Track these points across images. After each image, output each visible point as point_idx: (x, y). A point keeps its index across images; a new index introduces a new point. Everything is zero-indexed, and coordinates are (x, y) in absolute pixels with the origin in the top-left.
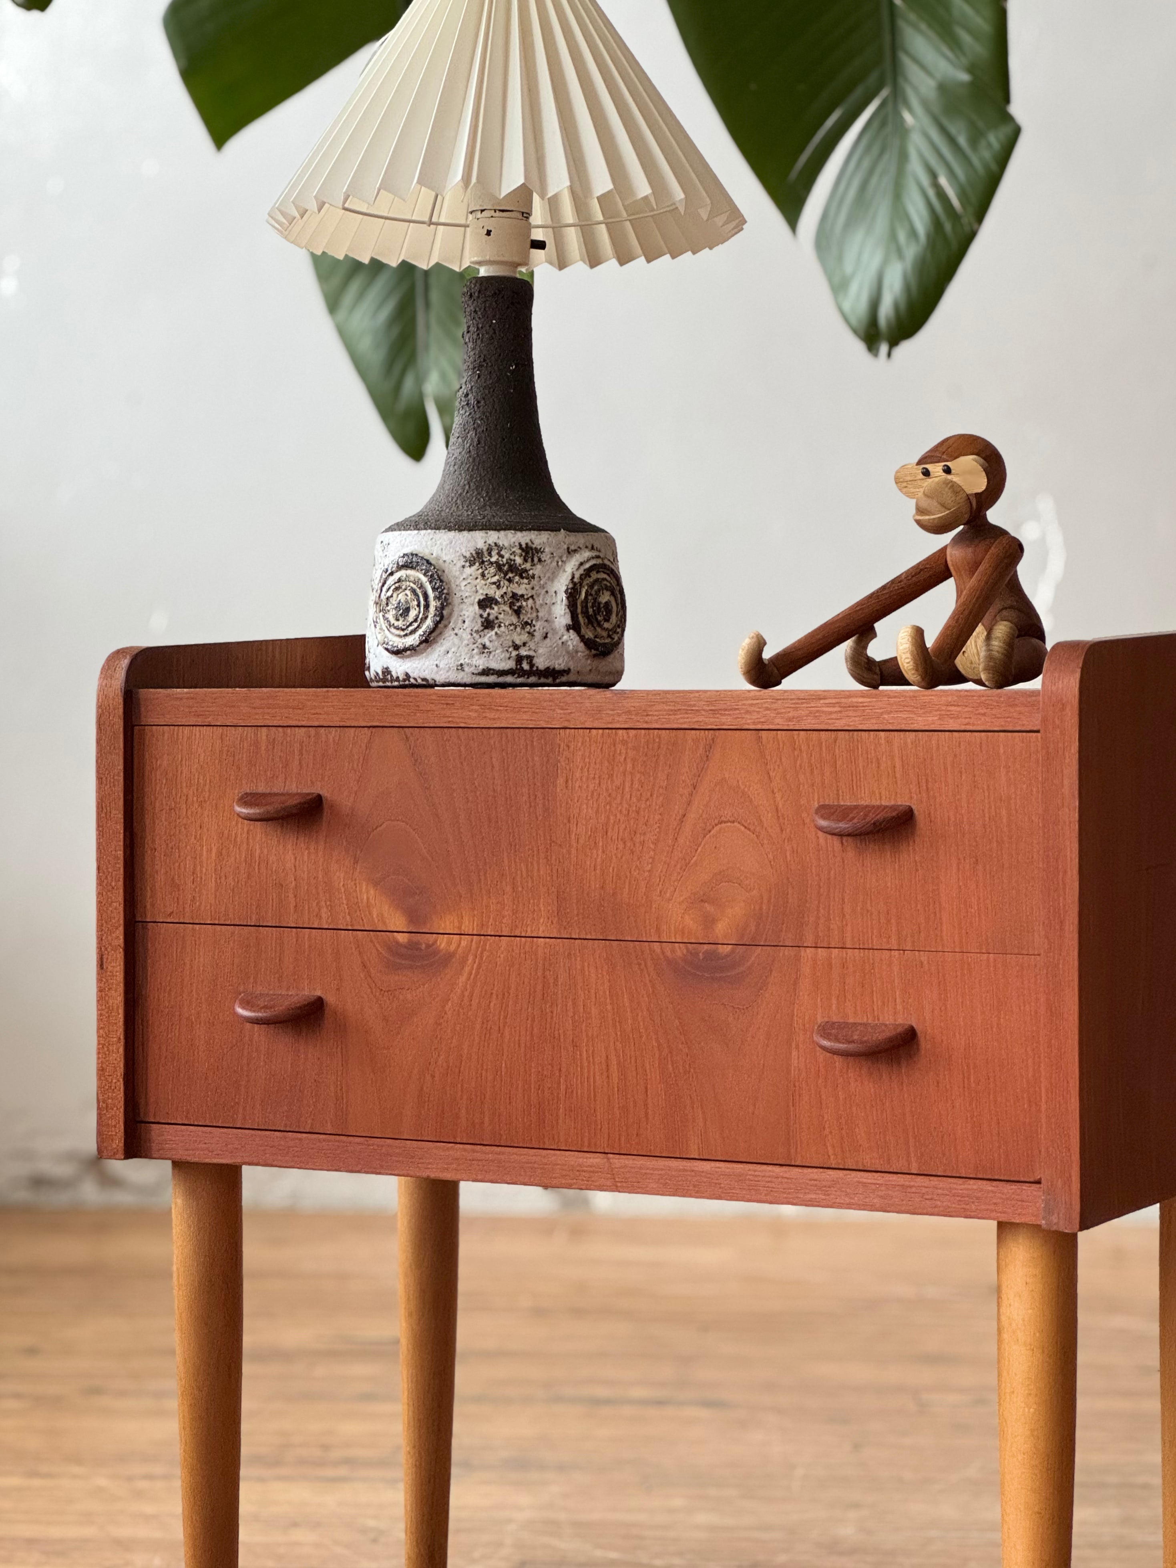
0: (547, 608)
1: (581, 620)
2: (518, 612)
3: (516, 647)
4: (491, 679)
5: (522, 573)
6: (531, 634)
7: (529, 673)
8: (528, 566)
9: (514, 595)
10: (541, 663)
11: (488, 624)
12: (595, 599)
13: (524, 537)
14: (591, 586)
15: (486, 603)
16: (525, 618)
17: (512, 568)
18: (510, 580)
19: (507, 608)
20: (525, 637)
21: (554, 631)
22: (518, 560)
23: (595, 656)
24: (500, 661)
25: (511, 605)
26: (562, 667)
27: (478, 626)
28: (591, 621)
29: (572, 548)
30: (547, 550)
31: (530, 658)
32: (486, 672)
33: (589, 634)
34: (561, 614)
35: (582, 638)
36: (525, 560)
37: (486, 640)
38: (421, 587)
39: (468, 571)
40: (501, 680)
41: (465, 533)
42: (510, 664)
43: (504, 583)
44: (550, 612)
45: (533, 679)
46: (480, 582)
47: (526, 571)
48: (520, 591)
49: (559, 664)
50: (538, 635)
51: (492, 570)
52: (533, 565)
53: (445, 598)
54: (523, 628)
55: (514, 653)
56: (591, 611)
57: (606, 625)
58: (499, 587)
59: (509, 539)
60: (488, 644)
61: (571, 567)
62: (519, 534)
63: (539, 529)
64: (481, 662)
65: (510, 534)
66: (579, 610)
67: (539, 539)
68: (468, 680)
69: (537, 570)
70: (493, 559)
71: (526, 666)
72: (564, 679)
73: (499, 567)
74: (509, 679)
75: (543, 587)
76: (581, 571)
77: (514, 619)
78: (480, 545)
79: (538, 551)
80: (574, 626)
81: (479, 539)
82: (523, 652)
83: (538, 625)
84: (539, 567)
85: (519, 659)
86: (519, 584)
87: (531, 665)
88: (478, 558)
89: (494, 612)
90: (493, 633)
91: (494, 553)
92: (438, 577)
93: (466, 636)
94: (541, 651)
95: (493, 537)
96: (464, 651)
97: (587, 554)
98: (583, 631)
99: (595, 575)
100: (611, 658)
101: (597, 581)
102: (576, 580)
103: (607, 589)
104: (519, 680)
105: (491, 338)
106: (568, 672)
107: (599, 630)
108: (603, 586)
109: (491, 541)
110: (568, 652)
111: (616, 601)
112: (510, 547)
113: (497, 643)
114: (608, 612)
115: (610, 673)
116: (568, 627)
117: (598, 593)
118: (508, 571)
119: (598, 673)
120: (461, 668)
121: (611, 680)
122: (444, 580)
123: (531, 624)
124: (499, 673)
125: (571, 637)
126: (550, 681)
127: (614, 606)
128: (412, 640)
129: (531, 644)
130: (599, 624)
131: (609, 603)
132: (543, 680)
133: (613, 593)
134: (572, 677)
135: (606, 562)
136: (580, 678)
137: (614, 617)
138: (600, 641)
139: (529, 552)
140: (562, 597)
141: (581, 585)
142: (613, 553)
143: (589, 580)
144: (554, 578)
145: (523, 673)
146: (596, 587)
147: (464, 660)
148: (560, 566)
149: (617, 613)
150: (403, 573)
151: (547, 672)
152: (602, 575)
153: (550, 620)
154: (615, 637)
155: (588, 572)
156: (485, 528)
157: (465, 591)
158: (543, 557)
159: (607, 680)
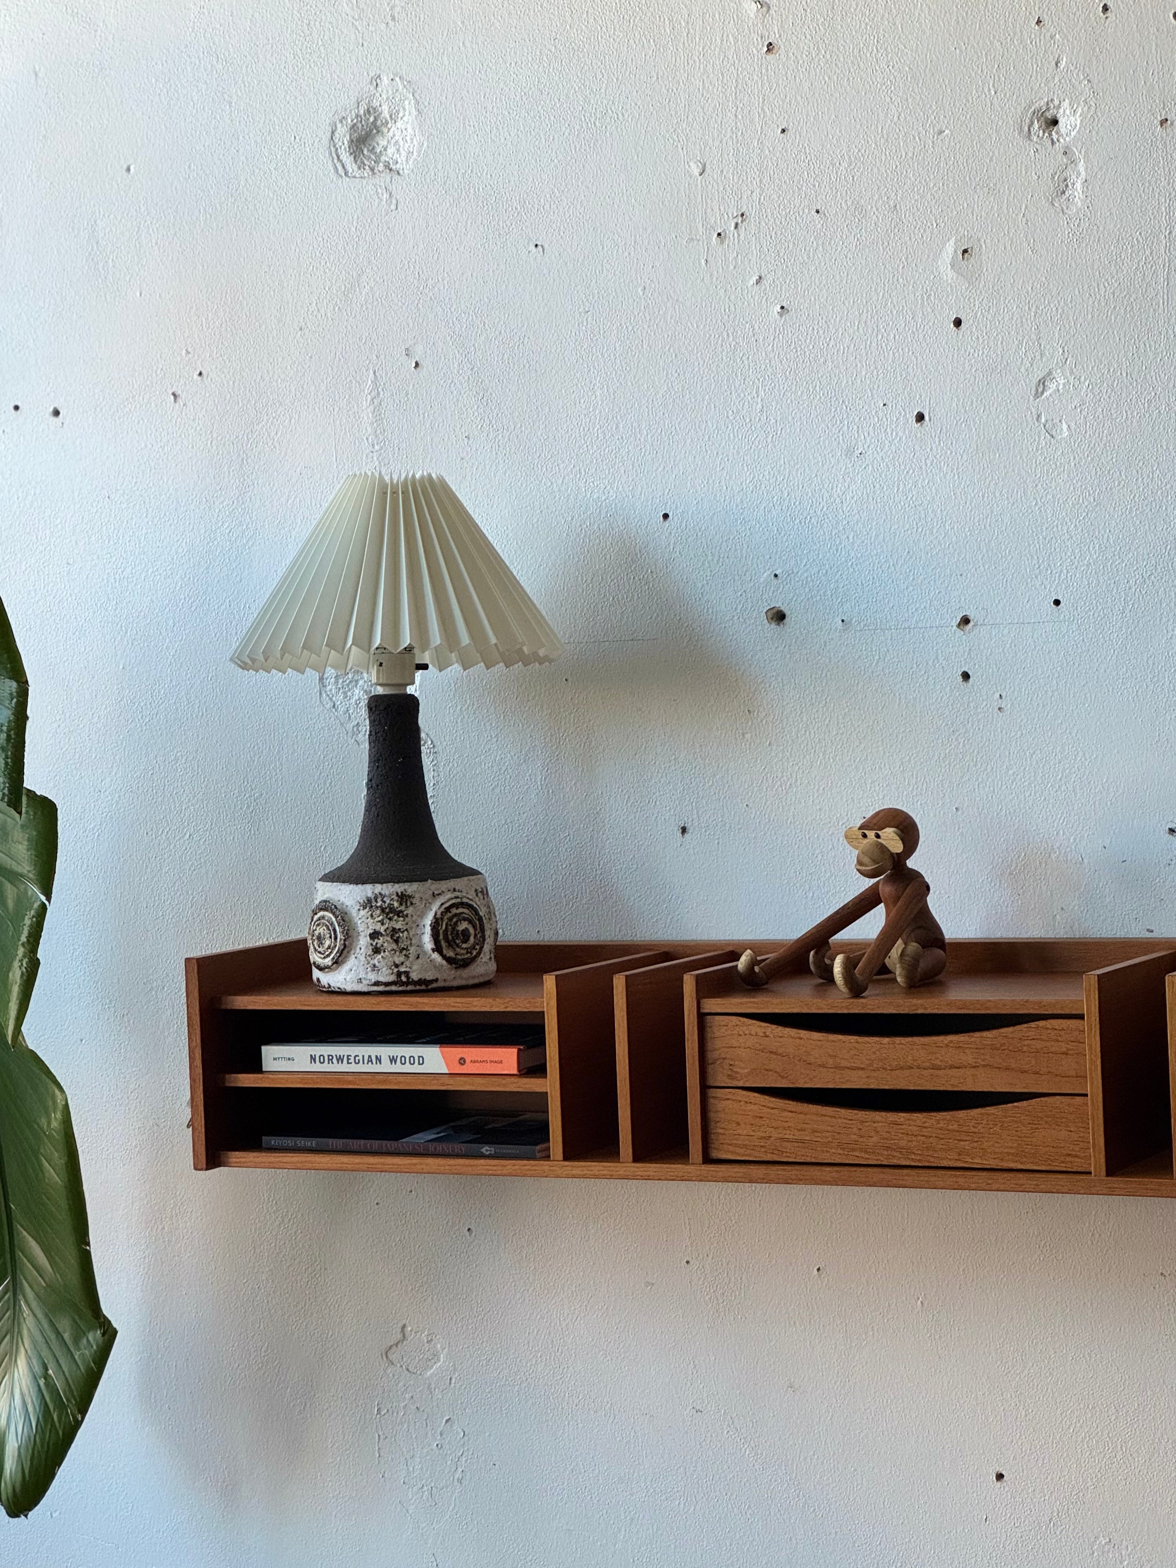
0: (418, 937)
1: (443, 944)
2: (397, 941)
3: (397, 966)
4: (381, 988)
5: (399, 914)
6: (407, 956)
7: (407, 983)
8: (403, 908)
9: (394, 929)
10: (415, 976)
11: (377, 950)
12: (453, 929)
13: (399, 888)
14: (450, 919)
15: (374, 935)
16: (402, 945)
17: (392, 910)
18: (390, 919)
19: (389, 939)
20: (402, 959)
21: (425, 953)
22: (396, 904)
23: (456, 968)
24: (385, 976)
25: (392, 937)
26: (431, 978)
27: (370, 952)
28: (450, 945)
29: (436, 892)
30: (417, 896)
31: (407, 974)
32: (377, 983)
33: (451, 954)
34: (427, 942)
35: (444, 957)
36: (401, 904)
37: (376, 961)
38: (332, 924)
39: (362, 913)
40: (388, 989)
41: (360, 886)
42: (392, 978)
43: (386, 921)
44: (420, 940)
45: (410, 988)
46: (370, 920)
47: (401, 911)
48: (398, 926)
49: (429, 976)
50: (412, 957)
51: (378, 912)
52: (407, 907)
53: (349, 933)
54: (401, 952)
55: (396, 970)
56: (450, 937)
57: (464, 946)
58: (383, 924)
59: (388, 889)
60: (377, 964)
61: (435, 908)
62: (397, 886)
63: (411, 881)
64: (373, 977)
65: (390, 885)
66: (441, 937)
67: (410, 888)
68: (365, 989)
69: (410, 911)
70: (379, 904)
71: (404, 979)
72: (434, 985)
73: (383, 910)
74: (394, 988)
75: (414, 922)
76: (442, 909)
77: (395, 947)
78: (370, 895)
79: (410, 897)
80: (438, 949)
81: (369, 890)
82: (402, 969)
83: (412, 950)
84: (411, 908)
85: (399, 974)
86: (397, 921)
87: (408, 977)
88: (368, 904)
89: (380, 941)
90: (380, 956)
91: (379, 900)
92: (343, 917)
93: (362, 958)
94: (414, 968)
95: (378, 888)
96: (361, 969)
97: (449, 895)
98: (445, 952)
99: (454, 911)
100: (472, 967)
101: (456, 915)
102: (438, 916)
103: (465, 919)
104: (401, 989)
105: (385, 740)
106: (436, 980)
107: (458, 950)
108: (460, 918)
109: (377, 891)
110: (435, 967)
111: (474, 927)
112: (390, 895)
113: (383, 964)
114: (465, 935)
115: (474, 977)
116: (433, 950)
117: (456, 924)
118: (389, 912)
119: (462, 978)
120: (360, 981)
121: (476, 981)
122: (346, 919)
123: (407, 949)
124: (387, 984)
125: (436, 956)
126: (423, 987)
127: (472, 930)
128: (328, 961)
129: (407, 963)
130: (458, 946)
131: (466, 929)
132: (418, 987)
133: (470, 922)
134: (440, 984)
135: (465, 900)
136: (447, 984)
137: (472, 939)
138: (459, 957)
139: (403, 898)
140: (428, 930)
141: (442, 919)
142: (476, 891)
143: (449, 915)
144: (422, 916)
145: (402, 984)
146: (455, 920)
147: (362, 975)
148: (427, 906)
149: (475, 935)
150: (321, 913)
151: (421, 982)
152: (461, 910)
153: (420, 946)
154: (474, 953)
155: (448, 909)
156: (374, 881)
157: (361, 927)
158: (414, 901)
159: (471, 982)
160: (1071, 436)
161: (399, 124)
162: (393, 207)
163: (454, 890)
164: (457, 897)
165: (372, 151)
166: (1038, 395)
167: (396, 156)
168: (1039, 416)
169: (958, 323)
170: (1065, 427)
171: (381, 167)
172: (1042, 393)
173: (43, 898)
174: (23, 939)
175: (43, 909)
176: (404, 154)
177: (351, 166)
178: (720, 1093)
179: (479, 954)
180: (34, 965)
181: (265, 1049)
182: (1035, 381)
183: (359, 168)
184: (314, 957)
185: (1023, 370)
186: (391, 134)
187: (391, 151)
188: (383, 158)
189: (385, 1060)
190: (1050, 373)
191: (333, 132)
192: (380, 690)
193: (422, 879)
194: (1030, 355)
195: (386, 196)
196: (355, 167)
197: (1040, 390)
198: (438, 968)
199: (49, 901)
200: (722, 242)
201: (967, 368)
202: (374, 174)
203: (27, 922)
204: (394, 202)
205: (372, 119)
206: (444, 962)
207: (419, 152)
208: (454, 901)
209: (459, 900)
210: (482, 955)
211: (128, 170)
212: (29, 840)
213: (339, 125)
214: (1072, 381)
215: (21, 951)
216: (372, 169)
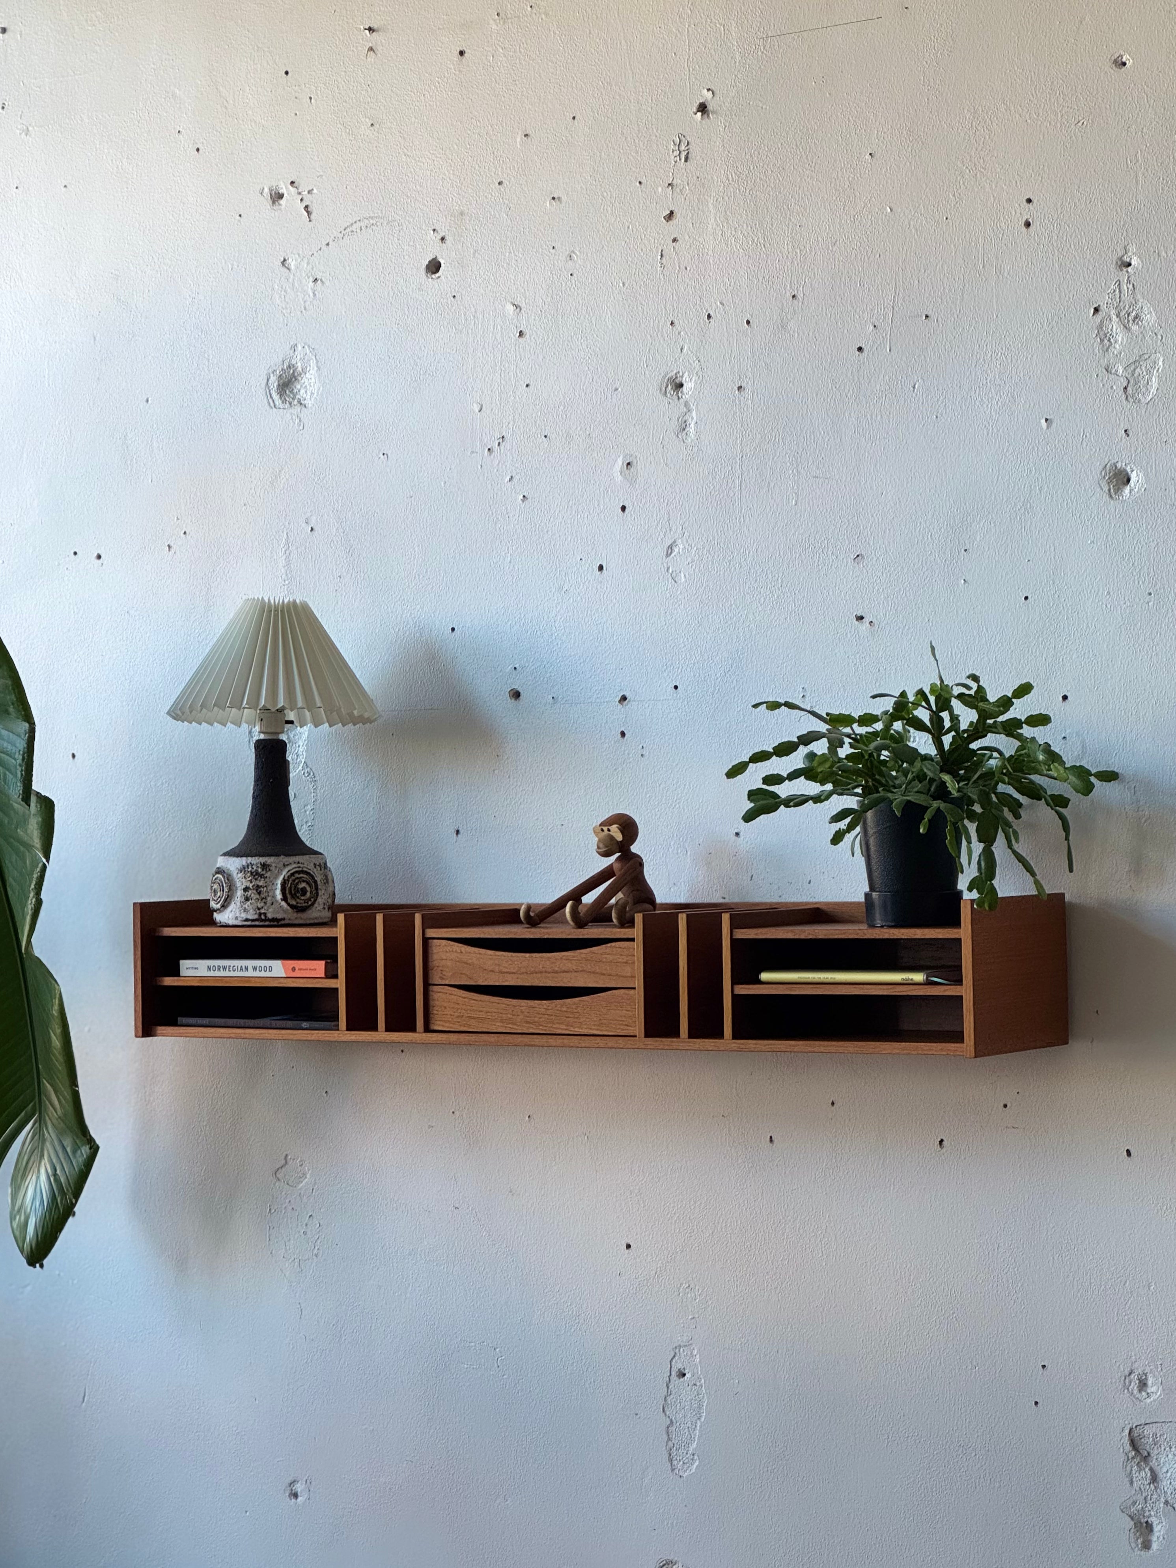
0: (272, 892)
1: (288, 896)
2: (259, 893)
3: (259, 909)
4: (249, 923)
5: (261, 876)
6: (265, 903)
7: (265, 920)
8: (264, 872)
9: (258, 886)
10: (270, 916)
11: (247, 899)
12: (295, 887)
13: (262, 860)
14: (294, 881)
15: (246, 889)
16: (263, 896)
17: (257, 873)
18: (256, 879)
19: (255, 892)
20: (262, 904)
21: (277, 901)
22: (260, 870)
23: (298, 912)
24: (252, 915)
25: (257, 890)
26: (280, 917)
27: (243, 900)
28: (293, 897)
29: (286, 863)
30: (274, 865)
31: (265, 914)
32: (247, 920)
33: (293, 903)
34: (279, 895)
35: (289, 904)
36: (263, 870)
37: (246, 906)
38: (222, 882)
39: (240, 875)
40: (253, 923)
41: (239, 858)
42: (256, 917)
43: (254, 880)
44: (274, 893)
45: (267, 923)
46: (244, 880)
47: (263, 875)
48: (261, 884)
49: (279, 916)
50: (269, 904)
51: (249, 874)
52: (266, 872)
53: (231, 888)
54: (262, 900)
55: (258, 912)
56: (293, 892)
57: (302, 898)
58: (251, 882)
59: (255, 860)
60: (247, 908)
61: (285, 873)
62: (261, 858)
63: (270, 855)
64: (244, 916)
65: (257, 858)
66: (287, 892)
67: (270, 860)
68: (240, 923)
69: (268, 875)
70: (249, 870)
71: (263, 917)
72: (283, 922)
73: (252, 873)
74: (257, 923)
75: (271, 882)
76: (289, 874)
77: (258, 897)
78: (244, 863)
79: (269, 866)
80: (285, 899)
81: (243, 861)
82: (262, 911)
83: (269, 899)
84: (269, 873)
85: (260, 914)
86: (260, 881)
87: (265, 916)
88: (243, 869)
89: (249, 893)
90: (249, 903)
91: (250, 867)
92: (229, 877)
93: (238, 904)
94: (270, 910)
95: (250, 860)
96: (238, 910)
97: (295, 866)
98: (289, 901)
99: (297, 875)
100: (309, 912)
101: (297, 878)
102: (286, 878)
103: (304, 881)
104: (261, 923)
105: (262, 768)
106: (284, 919)
107: (298, 900)
108: (301, 880)
109: (249, 862)
110: (283, 910)
111: (310, 886)
112: (257, 864)
113: (250, 907)
114: (304, 892)
115: (310, 919)
116: (282, 900)
117: (297, 884)
118: (255, 875)
119: (301, 919)
120: (236, 918)
121: (312, 922)
122: (230, 879)
123: (266, 898)
124: (253, 920)
125: (283, 903)
126: (275, 923)
127: (308, 889)
128: (219, 906)
129: (266, 908)
130: (298, 897)
131: (305, 888)
132: (272, 923)
133: (308, 883)
134: (286, 922)
135: (305, 869)
136: (291, 922)
137: (308, 894)
138: (299, 905)
139: (264, 866)
140: (279, 886)
141: (288, 880)
142: (315, 865)
143: (293, 878)
144: (276, 878)
145: (262, 920)
146: (297, 881)
147: (238, 915)
148: (280, 872)
149: (311, 892)
150: (217, 875)
151: (273, 920)
152: (301, 875)
153: (274, 897)
154: (310, 903)
155: (292, 874)
156: (247, 856)
157: (238, 884)
158: (271, 868)
159: (308, 922)
160: (686, 581)
161: (307, 375)
162: (301, 428)
163: (299, 863)
164: (299, 867)
165: (292, 392)
166: (668, 555)
167: (305, 395)
168: (668, 569)
169: (623, 508)
170: (683, 575)
171: (296, 402)
172: (671, 554)
173: (44, 860)
174: (33, 886)
175: (44, 868)
176: (309, 394)
177: (278, 402)
178: (435, 988)
179: (313, 904)
180: (39, 903)
181: (182, 962)
182: (666, 546)
183: (283, 403)
184: (213, 905)
185: (659, 539)
186: (303, 381)
187: (302, 391)
188: (298, 396)
189: (250, 969)
190: (675, 542)
191: (268, 380)
192: (262, 736)
193: (277, 855)
194: (664, 530)
195: (297, 421)
196: (280, 402)
197: (669, 552)
198: (285, 911)
199: (48, 862)
200: (491, 455)
201: (628, 538)
202: (291, 406)
203: (35, 876)
204: (302, 425)
205: (291, 372)
206: (289, 908)
207: (318, 393)
208: (297, 869)
209: (300, 869)
210: (316, 905)
211: (147, 401)
212: (37, 823)
213: (272, 375)
214: (687, 547)
215: (32, 895)
216: (290, 404)
